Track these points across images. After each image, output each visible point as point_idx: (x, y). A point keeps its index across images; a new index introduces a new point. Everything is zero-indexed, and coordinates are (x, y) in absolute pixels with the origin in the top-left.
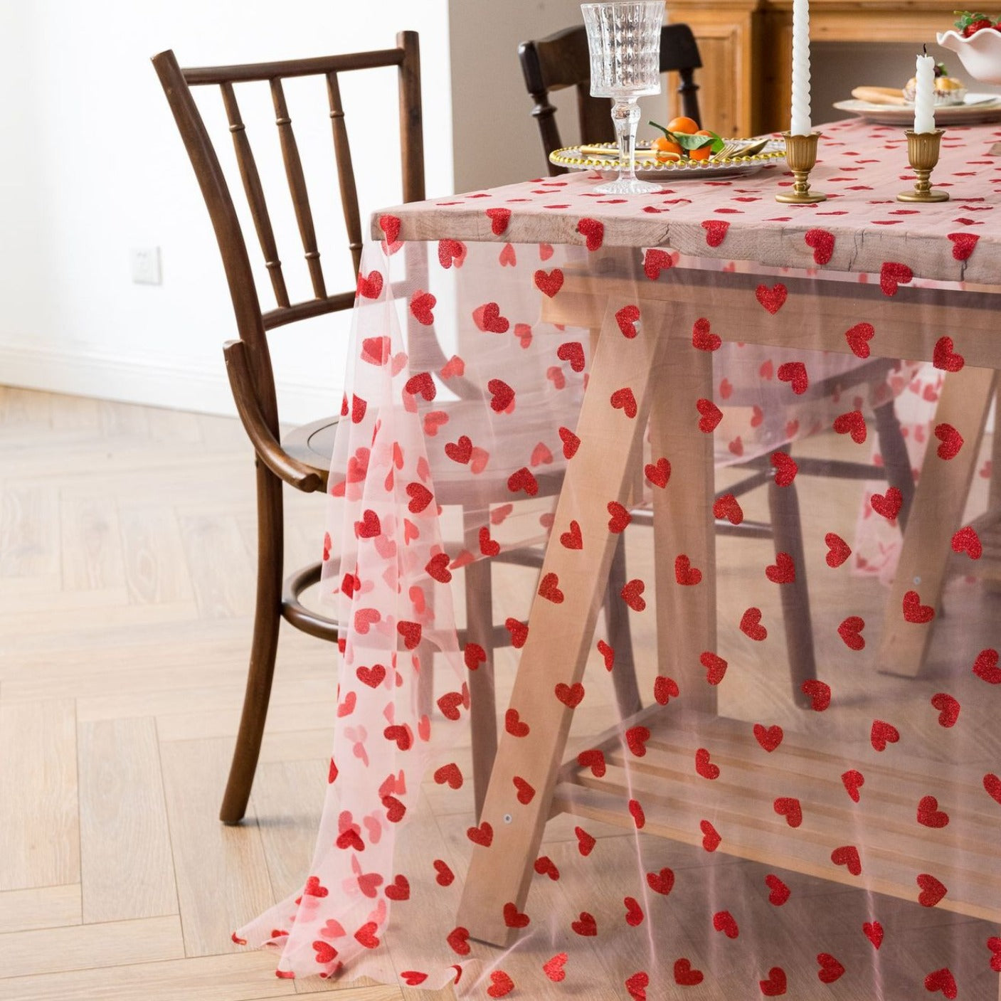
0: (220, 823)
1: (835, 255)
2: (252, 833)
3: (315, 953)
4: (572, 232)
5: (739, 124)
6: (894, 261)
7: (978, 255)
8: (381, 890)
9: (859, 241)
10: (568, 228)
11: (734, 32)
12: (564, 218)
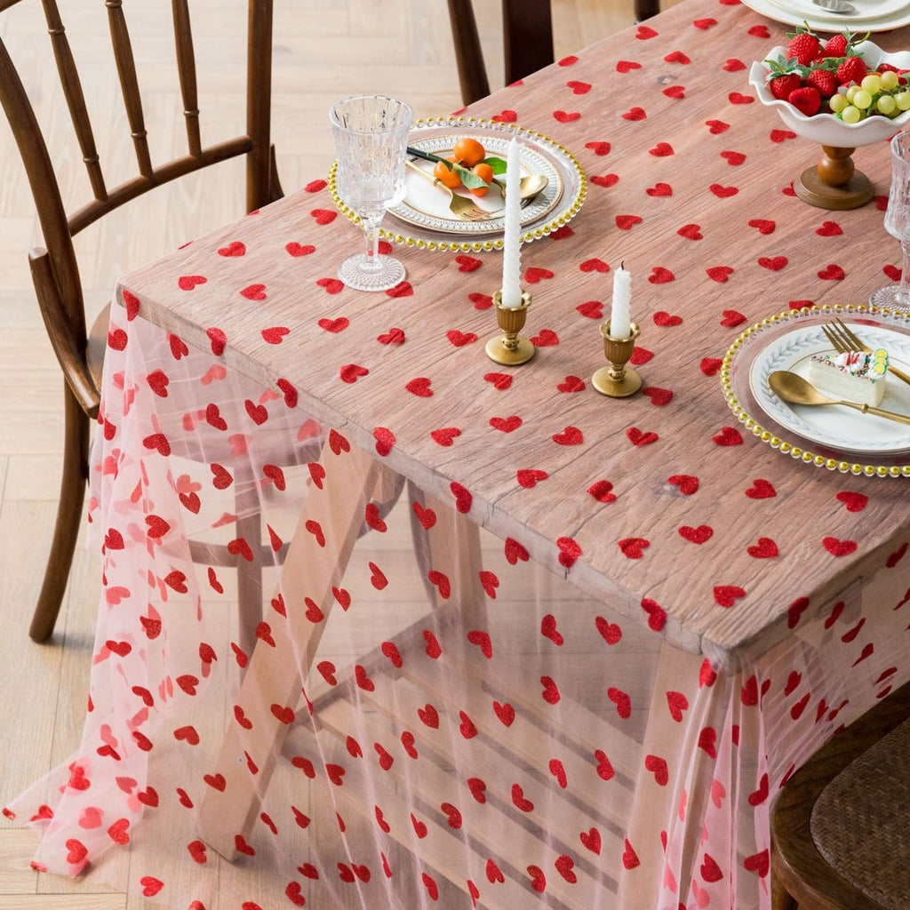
1: (472, 510)
6: (518, 540)
9: (491, 510)
10: (271, 380)
12: (268, 369)
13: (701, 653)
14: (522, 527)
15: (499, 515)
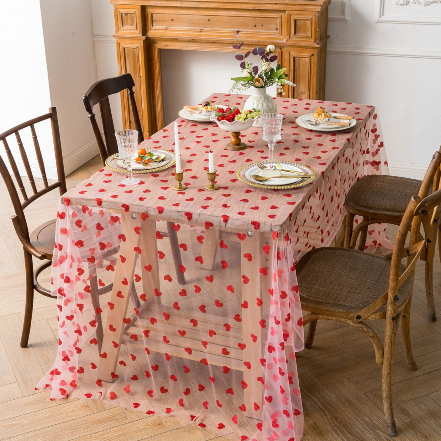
0: (21, 347)
1: (192, 218)
2: (30, 349)
3: (60, 392)
4: (120, 207)
5: (141, 75)
6: (209, 221)
8: (76, 370)
9: (199, 216)
10: (119, 206)
11: (138, 46)
12: (118, 203)
13: (272, 230)
14: (210, 217)
15: (202, 216)
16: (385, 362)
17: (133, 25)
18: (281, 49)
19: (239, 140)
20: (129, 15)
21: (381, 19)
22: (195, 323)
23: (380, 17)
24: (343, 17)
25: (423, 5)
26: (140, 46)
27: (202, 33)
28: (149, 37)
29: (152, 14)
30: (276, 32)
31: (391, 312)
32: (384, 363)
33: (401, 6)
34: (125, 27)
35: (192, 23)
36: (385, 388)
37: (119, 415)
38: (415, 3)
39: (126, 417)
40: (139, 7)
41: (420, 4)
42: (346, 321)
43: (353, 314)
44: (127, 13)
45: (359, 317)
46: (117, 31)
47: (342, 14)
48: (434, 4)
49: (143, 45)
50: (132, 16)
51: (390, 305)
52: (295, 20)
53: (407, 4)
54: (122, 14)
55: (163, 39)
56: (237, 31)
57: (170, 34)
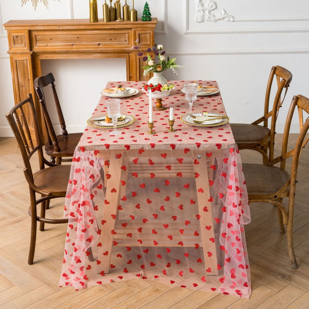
1: (176, 148)
4: (123, 147)
5: (30, 79)
6: (186, 148)
7: (201, 146)
8: (85, 269)
9: (180, 146)
11: (27, 59)
12: (121, 145)
13: (229, 148)
14: (187, 145)
15: (182, 145)
16: (289, 222)
17: (22, 44)
18: (128, 54)
19: (161, 104)
20: (19, 37)
21: (188, 32)
22: (174, 218)
23: (187, 30)
24: (163, 32)
25: (212, 22)
26: (28, 58)
27: (74, 47)
28: (34, 51)
29: (36, 36)
30: (125, 43)
31: (293, 190)
32: (288, 224)
33: (199, 23)
34: (16, 45)
35: (65, 40)
36: (290, 239)
37: (127, 290)
38: (208, 21)
39: (132, 291)
40: (27, 31)
41: (211, 21)
42: (268, 201)
43: (272, 195)
44: (18, 36)
45: (276, 197)
46: (10, 49)
47: (162, 30)
48: (219, 21)
49: (30, 57)
50: (22, 38)
51: (292, 186)
52: (139, 34)
53: (203, 22)
54: (14, 36)
55: (44, 53)
56: (99, 44)
57: (49, 49)
